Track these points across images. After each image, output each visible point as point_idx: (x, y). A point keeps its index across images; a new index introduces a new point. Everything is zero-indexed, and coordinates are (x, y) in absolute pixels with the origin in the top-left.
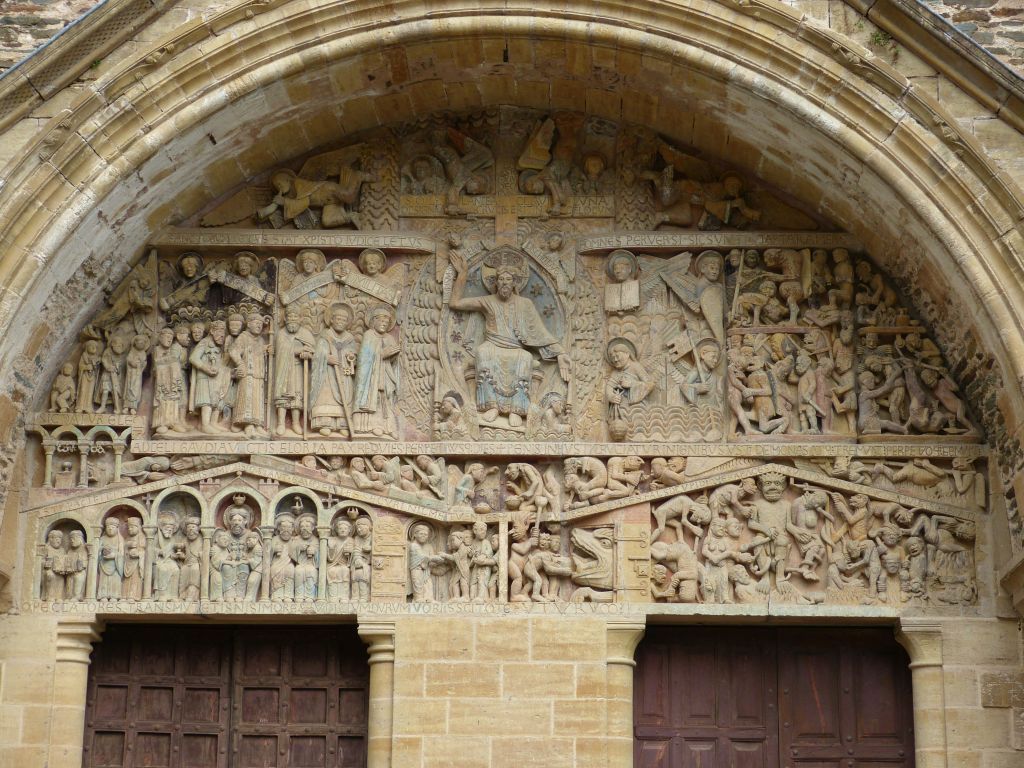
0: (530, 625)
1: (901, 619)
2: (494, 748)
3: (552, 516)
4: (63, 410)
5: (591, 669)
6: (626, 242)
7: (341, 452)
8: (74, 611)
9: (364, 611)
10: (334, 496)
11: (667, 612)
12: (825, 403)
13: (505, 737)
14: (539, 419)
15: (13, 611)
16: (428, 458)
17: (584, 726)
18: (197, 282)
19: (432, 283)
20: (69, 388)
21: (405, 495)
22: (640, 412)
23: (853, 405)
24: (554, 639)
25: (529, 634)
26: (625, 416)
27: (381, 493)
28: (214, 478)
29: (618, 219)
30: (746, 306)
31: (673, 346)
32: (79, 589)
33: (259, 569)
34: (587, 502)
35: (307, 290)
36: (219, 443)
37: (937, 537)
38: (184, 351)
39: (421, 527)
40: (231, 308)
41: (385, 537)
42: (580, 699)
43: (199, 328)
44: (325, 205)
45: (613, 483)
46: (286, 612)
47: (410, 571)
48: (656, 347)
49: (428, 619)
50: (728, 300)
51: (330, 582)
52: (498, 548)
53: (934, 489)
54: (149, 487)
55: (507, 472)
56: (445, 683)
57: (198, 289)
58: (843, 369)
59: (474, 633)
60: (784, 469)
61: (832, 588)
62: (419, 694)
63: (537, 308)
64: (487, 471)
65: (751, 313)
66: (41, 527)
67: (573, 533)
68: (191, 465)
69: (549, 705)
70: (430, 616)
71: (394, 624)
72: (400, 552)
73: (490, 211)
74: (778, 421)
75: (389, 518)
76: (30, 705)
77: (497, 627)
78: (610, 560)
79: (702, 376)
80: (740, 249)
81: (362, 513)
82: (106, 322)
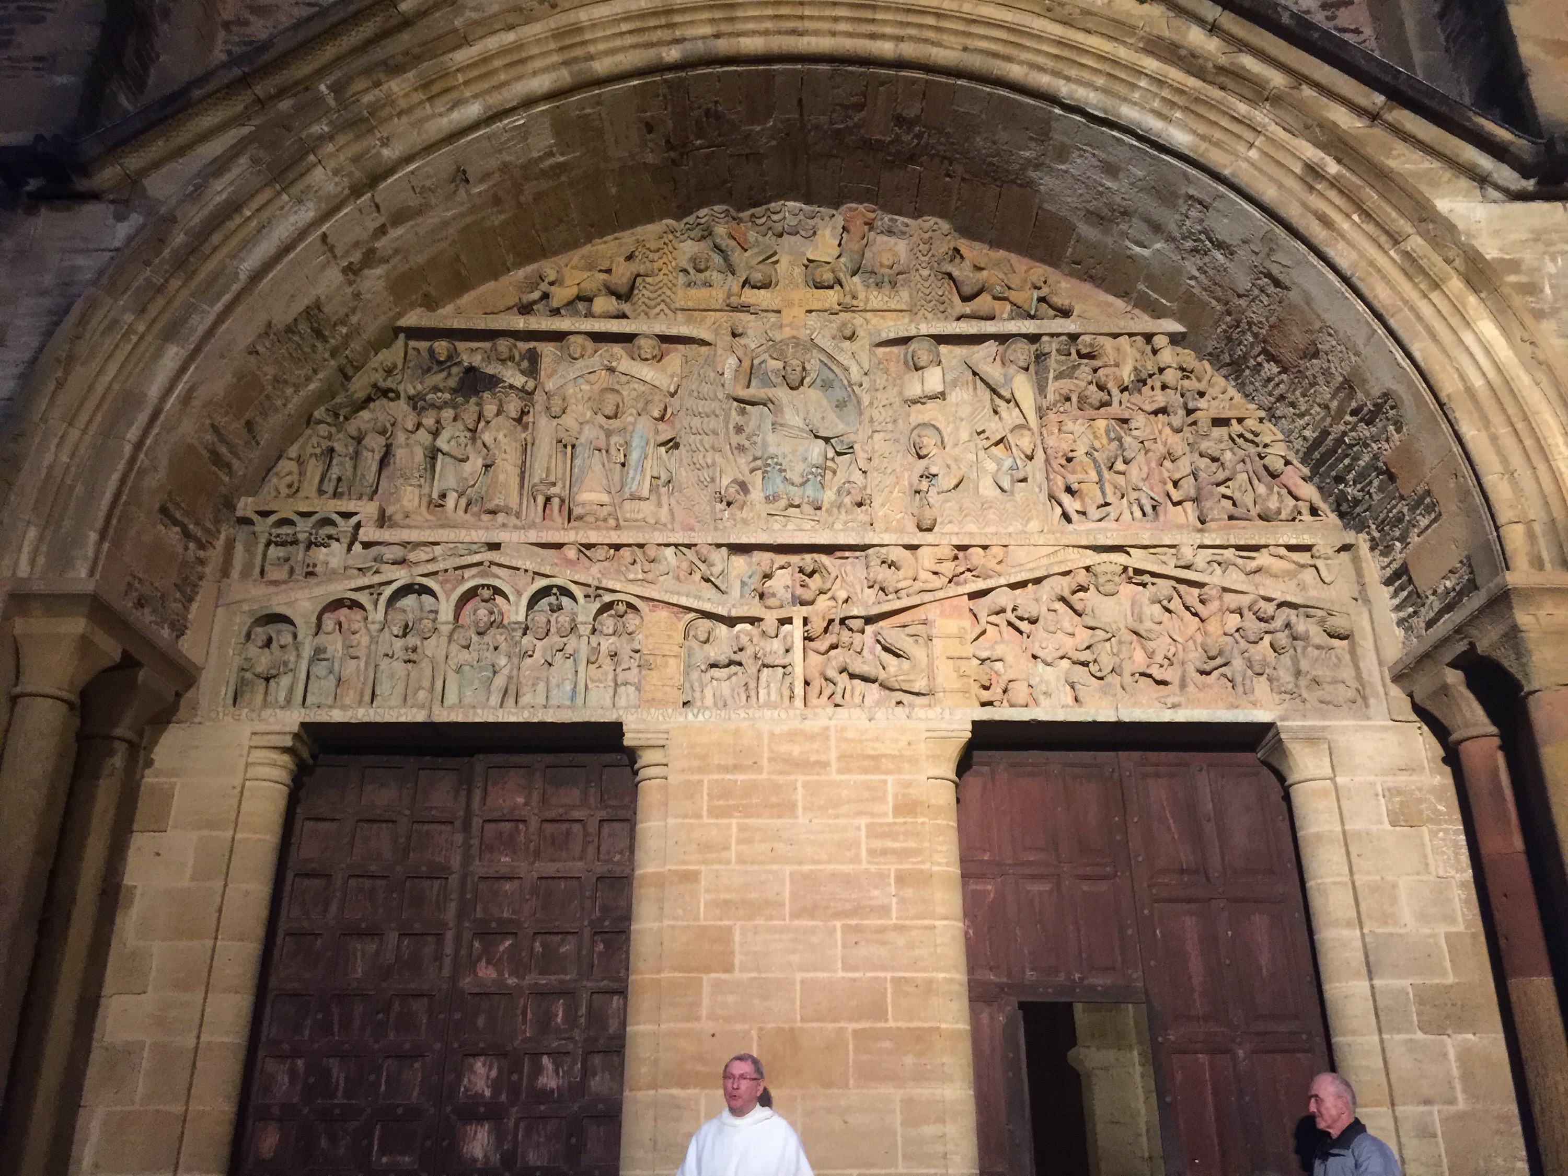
0: (832, 733)
1: (1279, 724)
2: (792, 882)
3: (853, 611)
4: (283, 495)
5: (908, 785)
6: (924, 329)
7: (608, 542)
8: (272, 719)
9: (631, 718)
10: (598, 588)
11: (997, 717)
12: (1159, 488)
13: (807, 868)
14: (835, 508)
15: (198, 720)
16: (709, 547)
17: (905, 854)
18: (449, 367)
19: (712, 375)
20: (290, 473)
21: (681, 587)
22: (950, 501)
23: (1193, 493)
24: (862, 749)
25: (833, 743)
26: (934, 504)
27: (654, 586)
28: (456, 569)
29: (915, 310)
30: (1063, 392)
31: (983, 431)
32: (282, 697)
33: (506, 671)
34: (894, 595)
35: (572, 376)
36: (464, 532)
37: (1307, 631)
38: (430, 437)
39: (700, 621)
40: (486, 395)
41: (657, 634)
42: (897, 820)
43: (448, 414)
44: (595, 296)
45: (924, 575)
46: (536, 720)
47: (687, 673)
48: (964, 435)
49: (709, 727)
50: (1041, 388)
51: (590, 686)
52: (791, 647)
53: (1295, 581)
54: (377, 579)
55: (800, 564)
56: (731, 802)
57: (449, 374)
58: (1176, 455)
59: (766, 742)
60: (1120, 558)
61: (1191, 689)
62: (699, 816)
63: (829, 402)
64: (777, 565)
65: (1068, 399)
66: (242, 622)
68: (431, 556)
69: (858, 828)
70: (712, 723)
71: (668, 733)
72: (675, 650)
73: (776, 304)
74: (1107, 508)
75: (663, 614)
76: (206, 833)
77: (793, 736)
78: (925, 660)
79: (1018, 461)
80: (1052, 335)
81: (632, 607)
82: (341, 406)
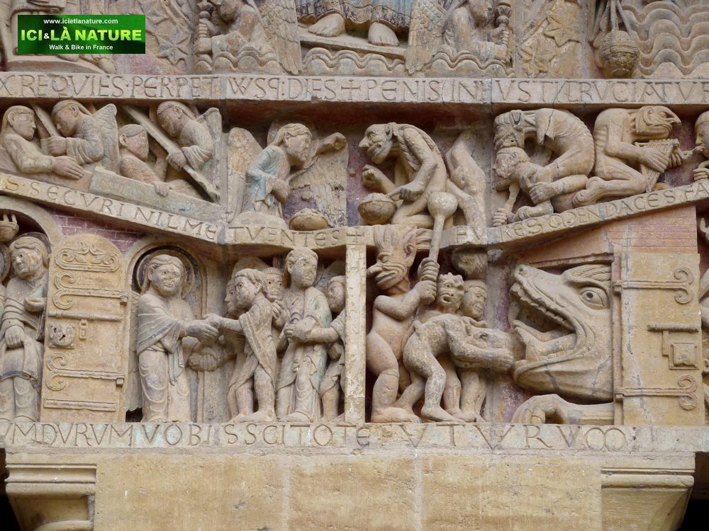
0: (418, 474)
3: (468, 235)
9: (21, 441)
14: (436, 32)
16: (184, 108)
21: (127, 186)
22: (665, 17)
24: (475, 506)
26: (633, 27)
27: (72, 184)
34: (548, 206)
39: (165, 257)
41: (78, 277)
45: (608, 165)
47: (136, 356)
49: (175, 460)
52: (343, 305)
55: (365, 142)
59: (286, 490)
64: (318, 144)
67: (517, 275)
70: (182, 451)
71: (93, 471)
72: (114, 310)
75: (91, 238)
78: (604, 334)
81: (27, 226)
